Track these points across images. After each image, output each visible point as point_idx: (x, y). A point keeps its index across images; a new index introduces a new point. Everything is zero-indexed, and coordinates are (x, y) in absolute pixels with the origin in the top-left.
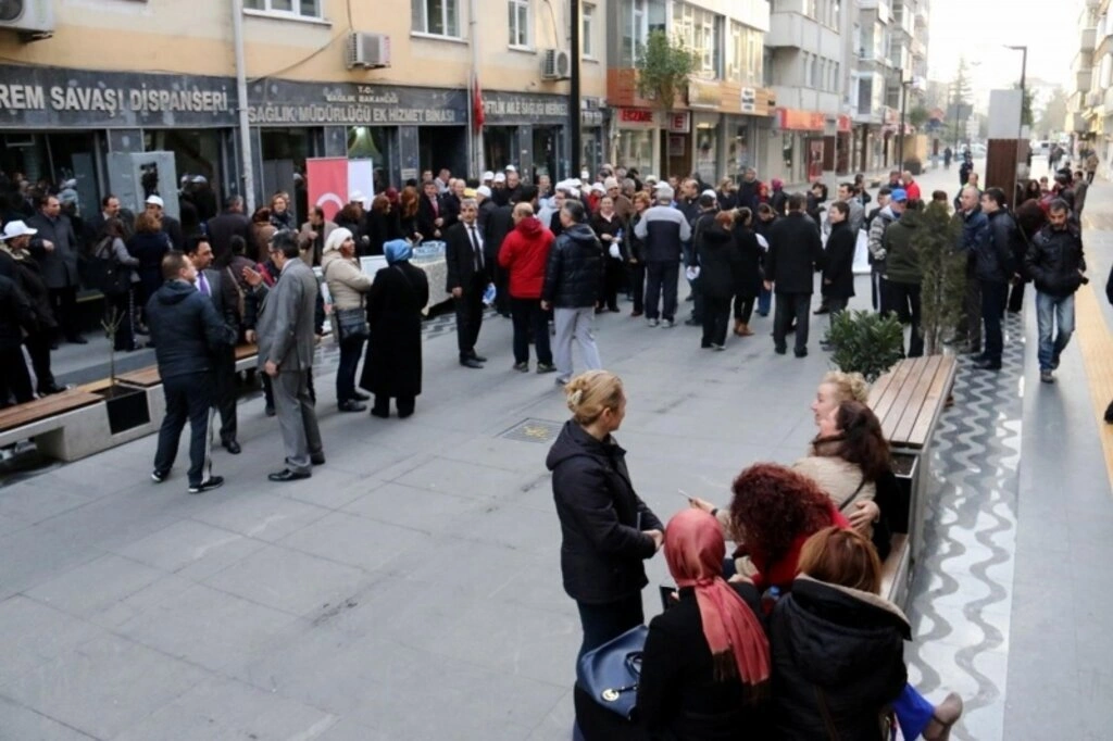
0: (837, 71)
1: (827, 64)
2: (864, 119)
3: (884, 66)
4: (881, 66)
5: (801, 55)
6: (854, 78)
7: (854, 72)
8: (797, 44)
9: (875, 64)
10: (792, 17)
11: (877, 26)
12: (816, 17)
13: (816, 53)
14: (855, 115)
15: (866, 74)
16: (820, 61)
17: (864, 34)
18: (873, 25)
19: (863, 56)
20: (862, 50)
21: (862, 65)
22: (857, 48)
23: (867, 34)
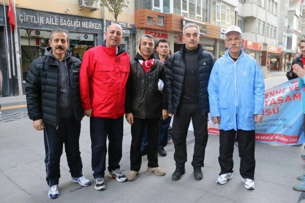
0: (275, 31)
1: (270, 27)
2: (289, 51)
3: (297, 32)
4: (296, 32)
5: (257, 21)
6: (285, 36)
7: (285, 34)
8: (255, 16)
9: (294, 31)
10: (252, 4)
11: (295, 18)
12: (265, 7)
13: (264, 21)
14: (285, 49)
15: (289, 35)
16: (266, 25)
17: (289, 20)
18: (293, 17)
19: (289, 28)
20: (289, 26)
21: (288, 31)
22: (286, 25)
23: (291, 21)
